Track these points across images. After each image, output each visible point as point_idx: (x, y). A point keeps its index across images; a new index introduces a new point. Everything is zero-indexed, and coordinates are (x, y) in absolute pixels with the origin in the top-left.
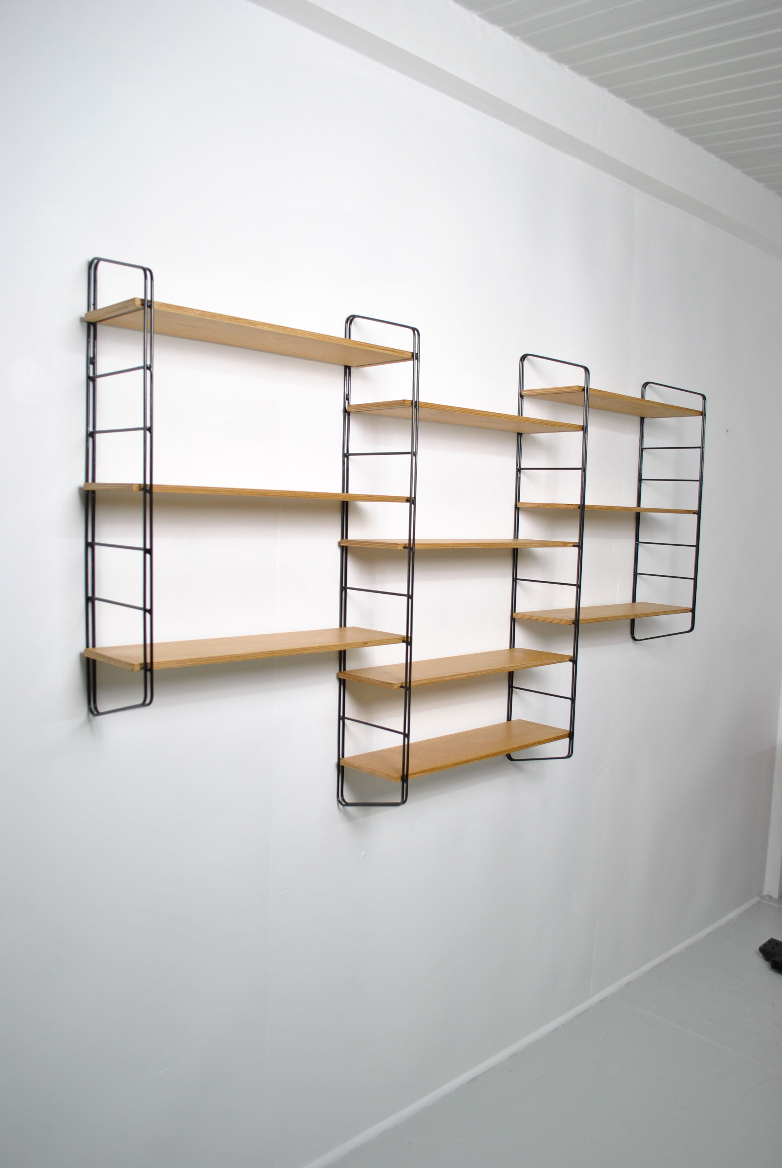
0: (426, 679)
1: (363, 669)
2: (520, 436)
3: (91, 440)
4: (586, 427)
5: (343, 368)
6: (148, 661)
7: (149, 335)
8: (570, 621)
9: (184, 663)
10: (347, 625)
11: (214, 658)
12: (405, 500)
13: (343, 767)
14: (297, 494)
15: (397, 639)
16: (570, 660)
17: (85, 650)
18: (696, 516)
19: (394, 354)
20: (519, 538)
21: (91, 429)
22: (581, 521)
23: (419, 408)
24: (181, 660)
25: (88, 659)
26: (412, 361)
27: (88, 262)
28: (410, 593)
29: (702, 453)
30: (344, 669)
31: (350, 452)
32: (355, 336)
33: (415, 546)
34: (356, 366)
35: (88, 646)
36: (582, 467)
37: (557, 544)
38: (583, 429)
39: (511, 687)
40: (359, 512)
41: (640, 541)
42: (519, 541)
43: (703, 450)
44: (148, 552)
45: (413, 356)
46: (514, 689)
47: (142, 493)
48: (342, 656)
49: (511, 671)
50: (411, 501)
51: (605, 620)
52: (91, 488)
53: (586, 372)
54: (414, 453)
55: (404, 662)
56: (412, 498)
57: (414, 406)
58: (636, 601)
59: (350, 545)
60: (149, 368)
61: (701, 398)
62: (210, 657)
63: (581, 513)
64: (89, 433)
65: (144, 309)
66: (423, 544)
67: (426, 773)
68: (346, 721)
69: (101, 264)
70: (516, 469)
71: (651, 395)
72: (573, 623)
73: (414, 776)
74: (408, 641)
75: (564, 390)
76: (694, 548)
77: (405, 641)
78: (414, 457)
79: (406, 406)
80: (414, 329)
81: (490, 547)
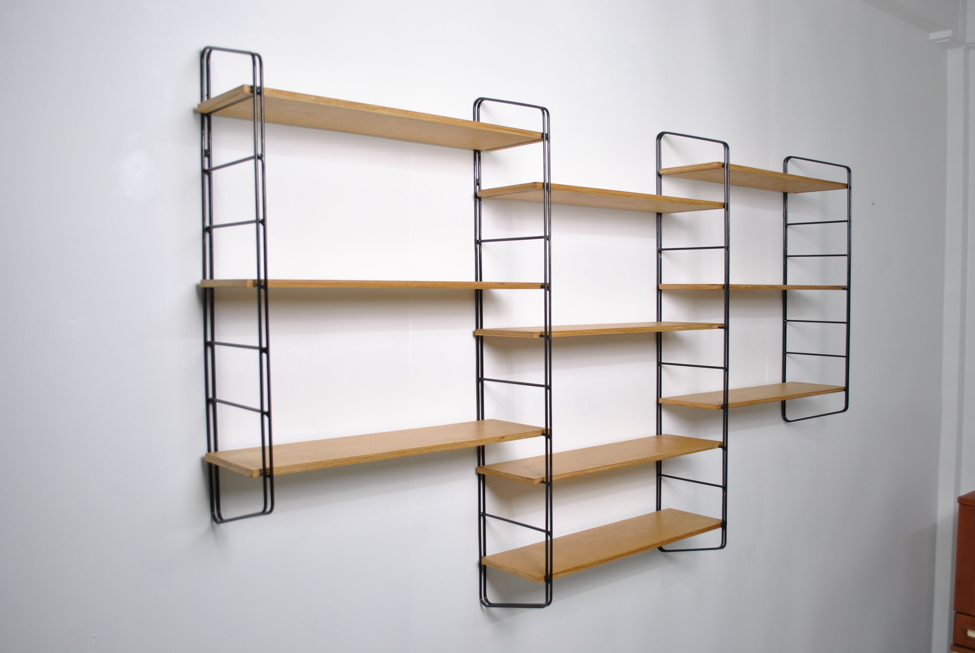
0: (568, 473)
1: (503, 463)
2: (659, 216)
3: (207, 235)
4: (727, 204)
5: (472, 152)
6: (268, 466)
7: (259, 124)
8: (718, 406)
9: (307, 467)
10: (485, 418)
11: (339, 460)
12: (540, 286)
13: (485, 566)
14: (425, 285)
15: (536, 432)
16: (720, 447)
17: (206, 455)
18: (845, 292)
19: (523, 135)
20: (663, 320)
21: (207, 224)
22: (726, 302)
23: (551, 190)
24: (304, 464)
25: (210, 465)
26: (542, 143)
27: (201, 52)
28: (548, 384)
29: (849, 227)
30: (484, 464)
31: (483, 239)
32: (484, 119)
33: (552, 334)
34: (486, 150)
35: (209, 450)
36: (725, 245)
37: (702, 326)
38: (724, 207)
39: (659, 476)
40: (494, 300)
41: (788, 319)
42: (663, 325)
43: (849, 224)
44: (264, 350)
45: (543, 137)
46: (662, 477)
47: (256, 289)
48: (481, 452)
49: (659, 460)
50: (546, 287)
51: (754, 403)
52: (209, 285)
53: (725, 148)
54: (548, 237)
55: (544, 454)
56: (547, 284)
57: (545, 188)
58: (787, 381)
59: (485, 335)
60: (260, 157)
61: (845, 170)
62: (336, 459)
63: (725, 294)
64: (205, 228)
65: (254, 97)
66: (560, 332)
67: (572, 572)
68: (487, 517)
69: (214, 54)
70: (657, 250)
71: (793, 169)
72: (722, 408)
73: (559, 575)
74: (547, 434)
75: (704, 167)
76: (845, 325)
77: (544, 433)
78: (548, 242)
79: (537, 189)
80: (543, 109)
81: (632, 332)
